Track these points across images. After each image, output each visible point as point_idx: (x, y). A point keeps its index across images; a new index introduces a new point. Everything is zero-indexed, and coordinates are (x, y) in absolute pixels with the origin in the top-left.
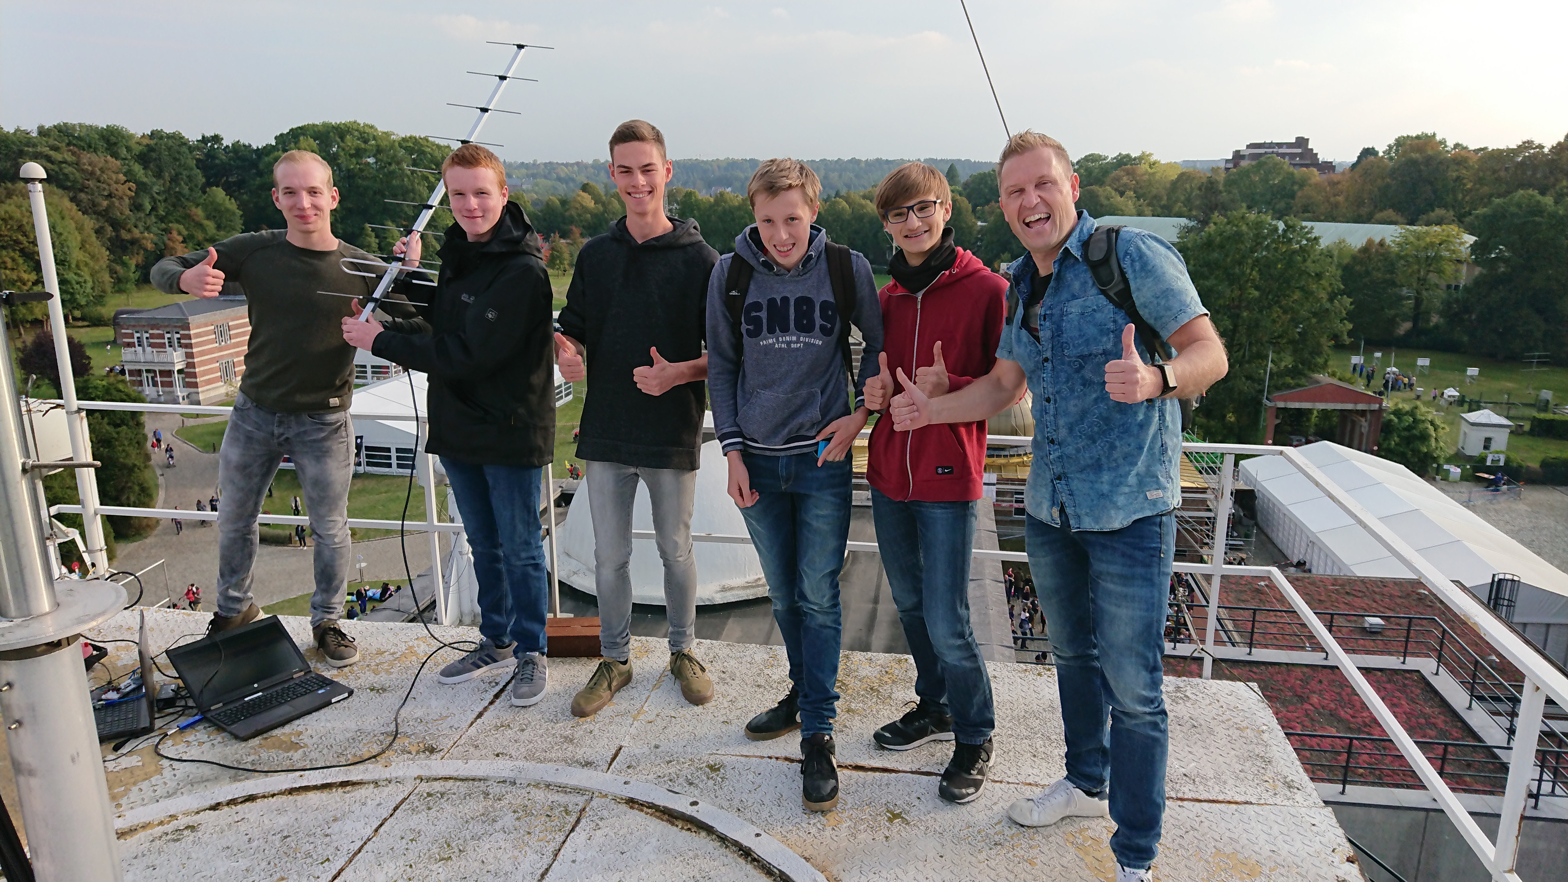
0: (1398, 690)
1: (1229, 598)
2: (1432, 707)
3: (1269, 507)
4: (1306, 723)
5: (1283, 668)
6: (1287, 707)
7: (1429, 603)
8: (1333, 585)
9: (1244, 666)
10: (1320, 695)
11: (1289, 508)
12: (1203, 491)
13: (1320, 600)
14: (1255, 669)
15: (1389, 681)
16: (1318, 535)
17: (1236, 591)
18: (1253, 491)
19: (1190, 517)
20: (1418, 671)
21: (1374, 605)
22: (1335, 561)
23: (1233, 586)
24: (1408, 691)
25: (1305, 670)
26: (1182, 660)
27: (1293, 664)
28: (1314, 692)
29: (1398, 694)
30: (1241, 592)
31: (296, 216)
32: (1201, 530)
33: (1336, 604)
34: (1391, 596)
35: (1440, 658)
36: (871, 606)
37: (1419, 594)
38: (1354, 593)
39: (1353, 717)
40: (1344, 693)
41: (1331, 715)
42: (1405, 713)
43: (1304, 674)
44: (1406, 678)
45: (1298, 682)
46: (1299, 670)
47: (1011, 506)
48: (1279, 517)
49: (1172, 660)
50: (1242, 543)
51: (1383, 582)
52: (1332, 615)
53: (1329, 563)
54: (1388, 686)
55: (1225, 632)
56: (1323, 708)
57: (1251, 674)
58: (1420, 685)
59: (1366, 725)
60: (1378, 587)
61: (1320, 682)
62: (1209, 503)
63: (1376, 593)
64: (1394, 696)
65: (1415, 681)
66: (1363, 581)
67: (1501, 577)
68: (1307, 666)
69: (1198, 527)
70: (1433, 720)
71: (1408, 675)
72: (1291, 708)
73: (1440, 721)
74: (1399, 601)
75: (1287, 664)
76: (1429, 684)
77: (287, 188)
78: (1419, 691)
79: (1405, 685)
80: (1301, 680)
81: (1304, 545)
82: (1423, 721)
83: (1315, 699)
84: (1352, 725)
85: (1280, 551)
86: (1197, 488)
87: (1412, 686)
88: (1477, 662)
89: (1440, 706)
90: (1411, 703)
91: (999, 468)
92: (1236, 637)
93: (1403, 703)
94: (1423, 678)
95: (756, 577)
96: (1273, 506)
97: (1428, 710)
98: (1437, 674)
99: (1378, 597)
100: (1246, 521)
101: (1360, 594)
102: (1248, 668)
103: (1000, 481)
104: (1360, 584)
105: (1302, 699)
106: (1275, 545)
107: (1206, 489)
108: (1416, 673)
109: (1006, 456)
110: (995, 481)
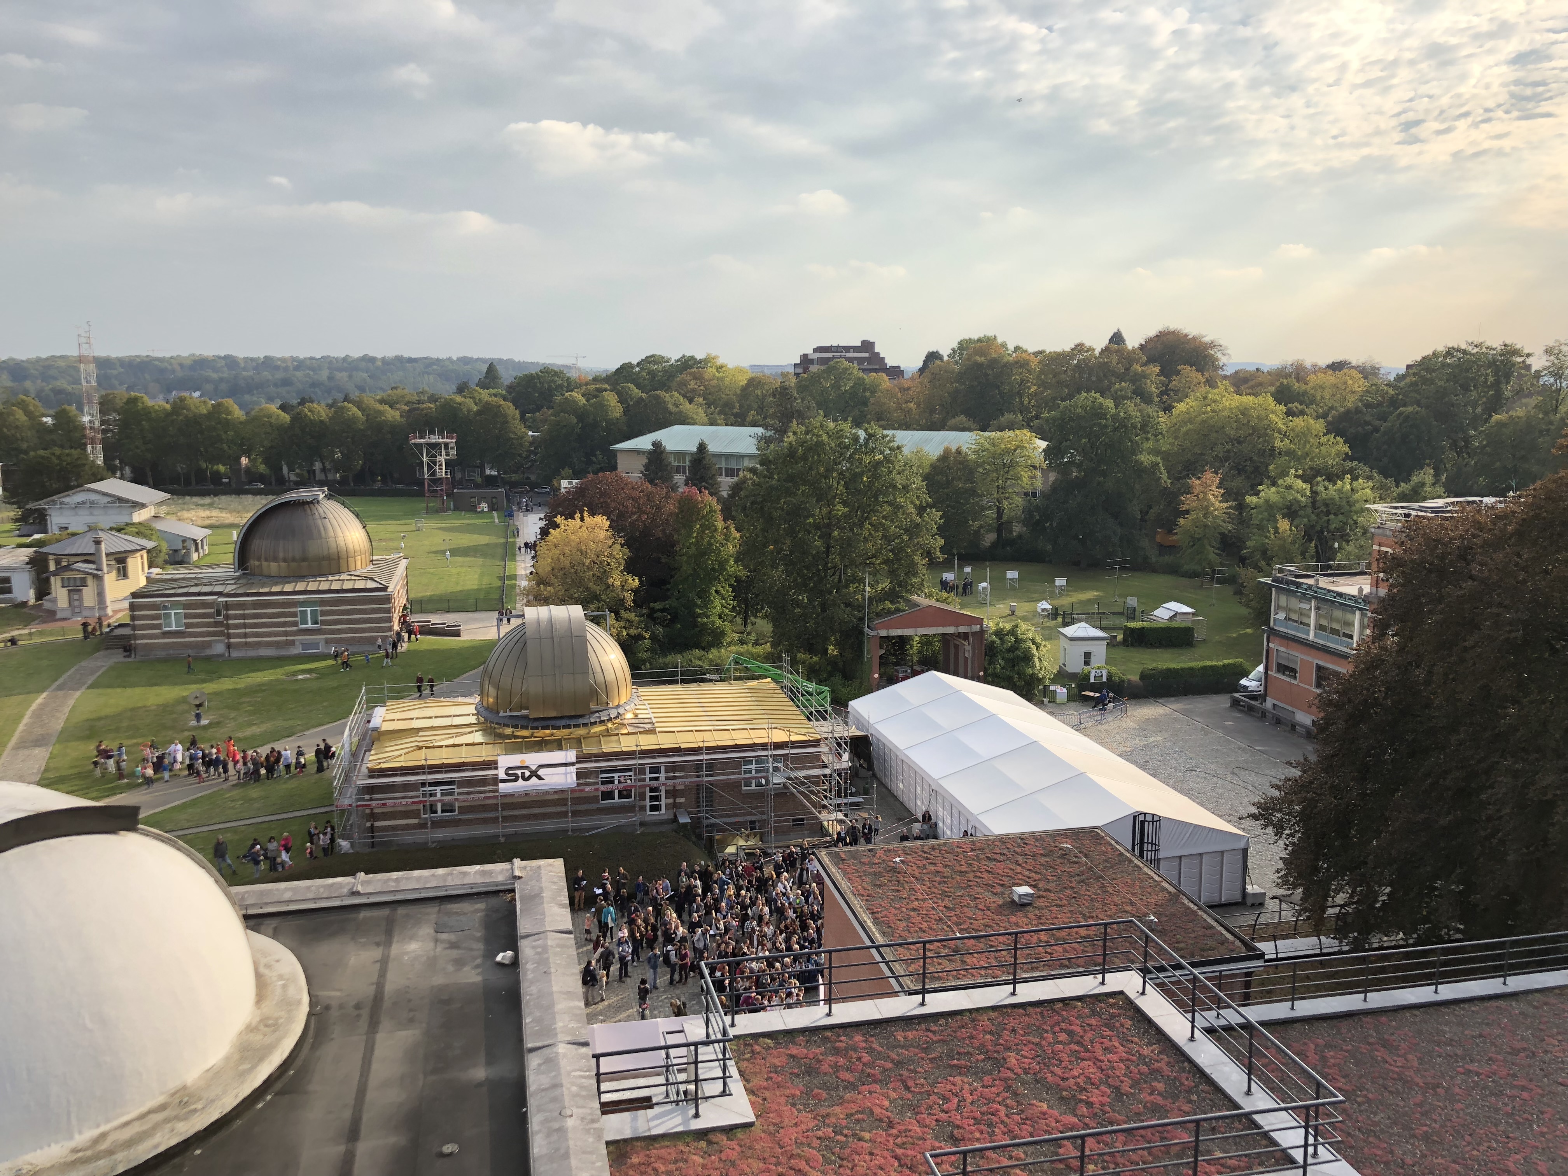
0: (1106, 1025)
2: (1149, 1044)
3: (885, 754)
4: (1008, 1101)
5: (966, 1018)
7: (1075, 859)
8: (972, 850)
9: (919, 1023)
10: (1017, 1051)
11: (906, 752)
12: (815, 743)
14: (933, 1027)
15: (1093, 1013)
16: (940, 782)
18: (867, 737)
19: (805, 777)
20: (1121, 993)
21: (1019, 869)
24: (1117, 1024)
25: (992, 1014)
26: (841, 1031)
27: (977, 1010)
28: (1009, 1049)
29: (1107, 1032)
30: (875, 874)
32: (818, 792)
33: (979, 874)
34: (1035, 855)
35: (1144, 971)
38: (996, 857)
40: (1044, 1043)
41: (1037, 1081)
42: (1122, 1061)
43: (993, 1022)
44: (1111, 1005)
45: (988, 1037)
46: (986, 1017)
48: (897, 765)
49: (828, 1034)
50: (861, 800)
51: (1022, 839)
53: (956, 814)
54: (1093, 1021)
57: (930, 1034)
58: (1129, 1014)
59: (1082, 1090)
60: (1020, 846)
61: (1014, 1030)
62: (823, 757)
63: (1018, 853)
64: (1103, 1037)
65: (1121, 1008)
66: (1003, 840)
67: (1141, 818)
68: (994, 1008)
69: (814, 789)
70: (1157, 1065)
71: (1112, 1000)
72: (987, 1079)
73: (1163, 1064)
74: (1043, 860)
75: (970, 1011)
76: (1138, 1010)
78: (1130, 1022)
79: (1112, 1016)
80: (991, 1032)
81: (926, 795)
82: (1144, 1069)
83: (1013, 1061)
84: (1064, 1093)
85: (902, 803)
86: (809, 741)
87: (1119, 1015)
89: (1158, 1042)
91: (580, 741)
92: (908, 983)
93: (1116, 1044)
94: (1130, 1002)
96: (890, 752)
97: (1146, 1051)
98: (1143, 993)
99: (1020, 859)
100: (863, 773)
101: (1002, 858)
102: (924, 1026)
103: (581, 759)
104: (998, 843)
105: (1000, 1063)
106: (896, 798)
107: (819, 740)
108: (1121, 996)
109: (585, 725)
110: (574, 760)
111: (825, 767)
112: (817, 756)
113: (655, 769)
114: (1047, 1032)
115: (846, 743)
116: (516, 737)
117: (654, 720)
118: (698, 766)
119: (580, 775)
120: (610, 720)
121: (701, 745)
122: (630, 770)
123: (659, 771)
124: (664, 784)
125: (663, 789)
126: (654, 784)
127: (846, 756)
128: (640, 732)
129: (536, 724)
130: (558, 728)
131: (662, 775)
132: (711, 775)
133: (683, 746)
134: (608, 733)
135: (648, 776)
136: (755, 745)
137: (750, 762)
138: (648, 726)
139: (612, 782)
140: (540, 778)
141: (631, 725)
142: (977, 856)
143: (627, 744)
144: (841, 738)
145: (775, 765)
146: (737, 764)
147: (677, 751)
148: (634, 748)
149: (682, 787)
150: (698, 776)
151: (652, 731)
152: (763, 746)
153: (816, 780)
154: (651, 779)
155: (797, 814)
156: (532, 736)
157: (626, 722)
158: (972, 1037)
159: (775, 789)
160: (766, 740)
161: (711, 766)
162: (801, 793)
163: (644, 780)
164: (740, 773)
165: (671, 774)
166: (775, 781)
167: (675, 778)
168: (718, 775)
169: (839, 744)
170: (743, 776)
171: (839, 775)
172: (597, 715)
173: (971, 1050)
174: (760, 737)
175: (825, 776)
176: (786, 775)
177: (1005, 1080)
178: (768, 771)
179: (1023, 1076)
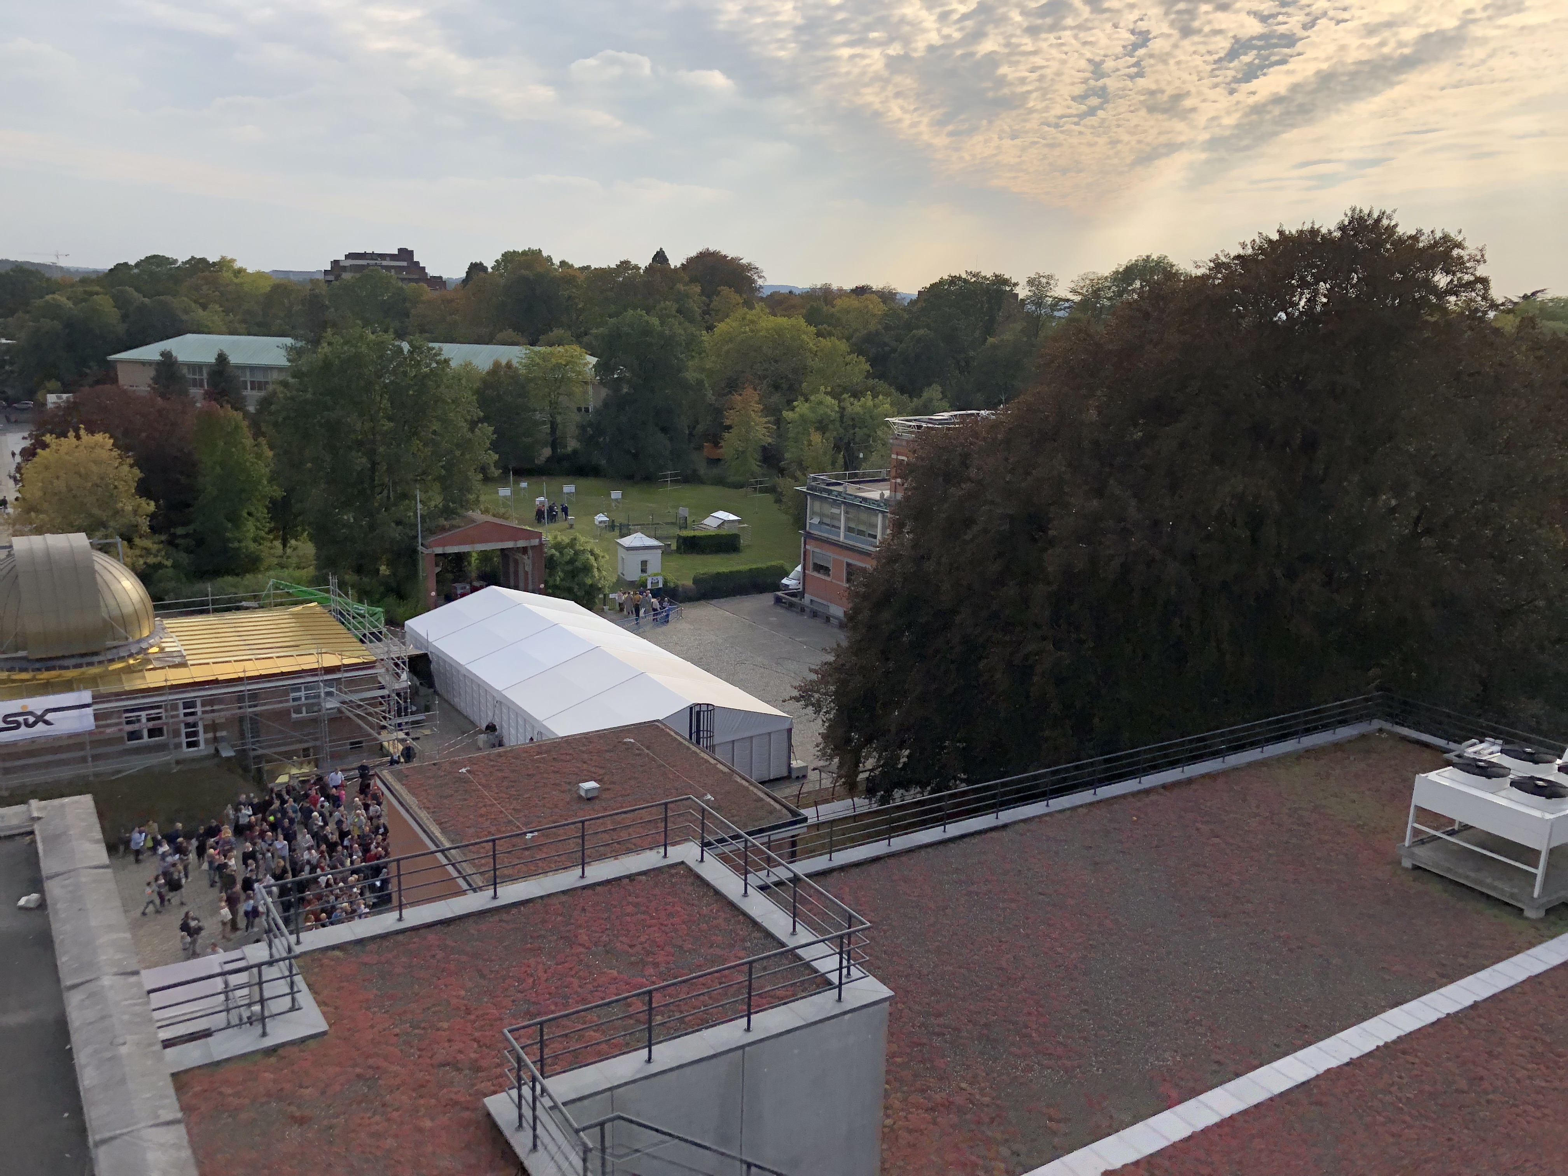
0: (669, 893)
1: (430, 797)
2: (708, 904)
3: (445, 670)
4: (581, 974)
5: (539, 905)
7: (637, 752)
8: (538, 754)
9: (492, 916)
10: (588, 928)
12: (371, 665)
13: (528, 775)
14: (505, 916)
15: (657, 884)
16: (504, 692)
17: (436, 786)
18: (426, 654)
20: (683, 863)
21: (587, 767)
22: (528, 720)
24: (679, 891)
25: (564, 898)
27: (549, 895)
28: (580, 926)
29: (670, 899)
33: (546, 775)
34: (599, 752)
35: (702, 842)
37: (625, 743)
38: (561, 757)
39: (632, 946)
41: (607, 952)
42: (684, 922)
44: (673, 876)
45: (559, 918)
46: (555, 900)
47: (121, 730)
48: (459, 680)
50: (423, 718)
51: (588, 738)
54: (657, 891)
56: (595, 944)
57: (504, 924)
58: (690, 880)
59: (648, 953)
60: (586, 748)
61: (584, 910)
63: (583, 752)
64: (666, 904)
65: (683, 876)
66: (568, 741)
67: (698, 708)
68: (563, 892)
70: (715, 921)
71: (673, 871)
72: (560, 957)
73: (722, 921)
74: (609, 759)
75: (542, 897)
76: (698, 877)
78: (690, 888)
79: (674, 885)
80: (562, 914)
81: (490, 706)
82: (704, 926)
83: (584, 938)
84: (633, 959)
86: (364, 663)
87: (681, 883)
89: (716, 902)
90: (686, 907)
91: (97, 680)
92: (477, 879)
93: (679, 909)
94: (690, 870)
96: (453, 670)
98: (702, 860)
99: (585, 756)
100: (424, 692)
101: (567, 757)
102: (496, 918)
103: (98, 698)
104: (565, 745)
105: (571, 941)
106: (459, 713)
107: (375, 662)
108: (682, 866)
109: (100, 662)
110: (89, 700)
111: (382, 688)
112: (374, 679)
113: (189, 704)
114: (615, 907)
115: (404, 663)
116: (14, 681)
117: (185, 653)
118: (240, 698)
119: (97, 717)
120: (131, 655)
121: (242, 675)
122: (159, 707)
123: (194, 706)
124: (201, 719)
125: (200, 724)
126: (190, 719)
127: (404, 676)
128: (169, 667)
129: (37, 665)
130: (67, 668)
131: (199, 709)
132: (255, 706)
133: (221, 678)
134: (129, 670)
135: (182, 711)
136: (304, 671)
137: (299, 690)
138: (177, 660)
139: (139, 721)
140: (47, 723)
141: (158, 659)
142: (543, 758)
143: (154, 679)
144: (398, 658)
145: (328, 689)
146: (285, 692)
147: (215, 682)
148: (164, 684)
149: (223, 720)
150: (240, 708)
151: (183, 665)
152: (313, 672)
153: (374, 702)
154: (186, 715)
155: (355, 737)
156: (34, 679)
157: (150, 656)
158: (544, 921)
159: (328, 714)
160: (316, 666)
161: (254, 696)
162: (358, 716)
163: (177, 716)
164: (287, 701)
165: (208, 708)
166: (329, 705)
167: (213, 711)
168: (265, 704)
169: (397, 665)
170: (291, 703)
171: (398, 695)
172: (115, 651)
173: (543, 932)
174: (309, 662)
175: (382, 697)
176: (341, 699)
177: (578, 955)
178: (319, 696)
179: (594, 948)
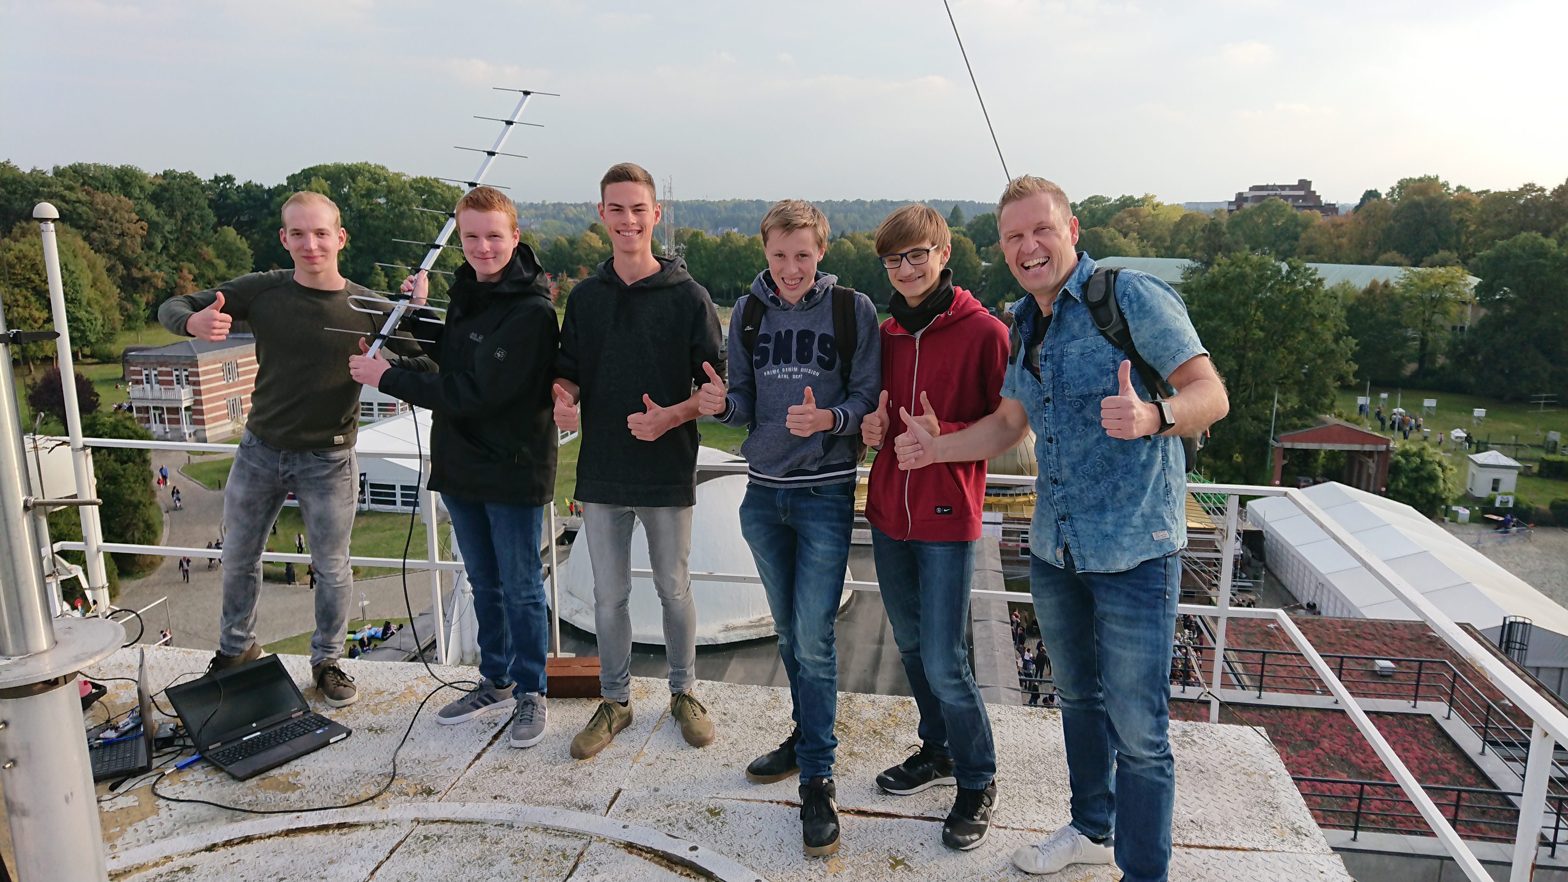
0: (1410, 735)
1: (1239, 640)
2: (1444, 752)
3: (1277, 548)
4: (1316, 768)
5: (1293, 712)
6: (1297, 751)
7: (1440, 646)
8: (1343, 627)
9: (1254, 710)
10: (1332, 739)
11: (1298, 549)
12: (1211, 531)
13: (1330, 643)
14: (1265, 713)
15: (1401, 725)
16: (1327, 576)
17: (1246, 634)
18: (1261, 532)
19: (1198, 558)
20: (1430, 715)
21: (1385, 648)
22: (1345, 603)
23: (1242, 629)
24: (1420, 735)
25: (1315, 714)
26: (1191, 704)
27: (1304, 708)
28: (1325, 737)
29: (1410, 739)
30: (1250, 634)
31: (304, 257)
32: (1210, 571)
33: (1346, 647)
34: (1402, 639)
35: (1451, 703)
36: (875, 647)
37: (1429, 637)
38: (1364, 635)
39: (1364, 762)
40: (1354, 738)
41: (1343, 760)
43: (1314, 717)
44: (1418, 723)
45: (1309, 726)
46: (1308, 713)
47: (1018, 546)
48: (1288, 559)
49: (1181, 704)
50: (1251, 584)
51: (1393, 625)
52: (1342, 658)
53: (1339, 605)
54: (1399, 730)
55: (1235, 675)
56: (1334, 752)
58: (1432, 730)
60: (1388, 629)
61: (1331, 726)
62: (1217, 544)
63: (1386, 636)
64: (1405, 741)
65: (1427, 726)
66: (1373, 623)
67: (1513, 619)
68: (1316, 709)
69: (1206, 568)
70: (1446, 766)
71: (1419, 719)
72: (1302, 752)
73: (1452, 766)
74: (1409, 644)
75: (1297, 708)
76: (1440, 729)
77: (296, 230)
78: (1431, 736)
79: (1416, 730)
80: (1312, 724)
81: (1313, 587)
83: (1325, 743)
84: (1363, 771)
85: (1289, 592)
86: (1205, 529)
87: (1424, 730)
88: (1489, 706)
89: (1452, 752)
90: (1422, 748)
91: (1005, 507)
92: (1246, 680)
93: (1415, 748)
94: (1435, 723)
95: (759, 617)
96: (1281, 546)
97: (1440, 756)
98: (1448, 718)
99: (1388, 640)
100: (1254, 562)
101: (1370, 637)
102: (1257, 712)
104: (1369, 626)
105: (1313, 743)
106: (1284, 587)
107: (1214, 529)
108: (1429, 718)
109: (1012, 495)
110: (1001, 520)
111: (1218, 551)
112: (1211, 542)
115: (1239, 535)
142: (1346, 632)
153: (1208, 562)
158: (1296, 725)
162: (1194, 571)
172: (1022, 488)
173: (1292, 732)
175: (1217, 559)
177: (1317, 755)
179: (1332, 755)
